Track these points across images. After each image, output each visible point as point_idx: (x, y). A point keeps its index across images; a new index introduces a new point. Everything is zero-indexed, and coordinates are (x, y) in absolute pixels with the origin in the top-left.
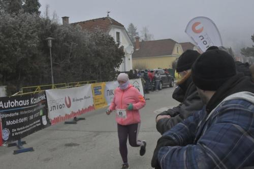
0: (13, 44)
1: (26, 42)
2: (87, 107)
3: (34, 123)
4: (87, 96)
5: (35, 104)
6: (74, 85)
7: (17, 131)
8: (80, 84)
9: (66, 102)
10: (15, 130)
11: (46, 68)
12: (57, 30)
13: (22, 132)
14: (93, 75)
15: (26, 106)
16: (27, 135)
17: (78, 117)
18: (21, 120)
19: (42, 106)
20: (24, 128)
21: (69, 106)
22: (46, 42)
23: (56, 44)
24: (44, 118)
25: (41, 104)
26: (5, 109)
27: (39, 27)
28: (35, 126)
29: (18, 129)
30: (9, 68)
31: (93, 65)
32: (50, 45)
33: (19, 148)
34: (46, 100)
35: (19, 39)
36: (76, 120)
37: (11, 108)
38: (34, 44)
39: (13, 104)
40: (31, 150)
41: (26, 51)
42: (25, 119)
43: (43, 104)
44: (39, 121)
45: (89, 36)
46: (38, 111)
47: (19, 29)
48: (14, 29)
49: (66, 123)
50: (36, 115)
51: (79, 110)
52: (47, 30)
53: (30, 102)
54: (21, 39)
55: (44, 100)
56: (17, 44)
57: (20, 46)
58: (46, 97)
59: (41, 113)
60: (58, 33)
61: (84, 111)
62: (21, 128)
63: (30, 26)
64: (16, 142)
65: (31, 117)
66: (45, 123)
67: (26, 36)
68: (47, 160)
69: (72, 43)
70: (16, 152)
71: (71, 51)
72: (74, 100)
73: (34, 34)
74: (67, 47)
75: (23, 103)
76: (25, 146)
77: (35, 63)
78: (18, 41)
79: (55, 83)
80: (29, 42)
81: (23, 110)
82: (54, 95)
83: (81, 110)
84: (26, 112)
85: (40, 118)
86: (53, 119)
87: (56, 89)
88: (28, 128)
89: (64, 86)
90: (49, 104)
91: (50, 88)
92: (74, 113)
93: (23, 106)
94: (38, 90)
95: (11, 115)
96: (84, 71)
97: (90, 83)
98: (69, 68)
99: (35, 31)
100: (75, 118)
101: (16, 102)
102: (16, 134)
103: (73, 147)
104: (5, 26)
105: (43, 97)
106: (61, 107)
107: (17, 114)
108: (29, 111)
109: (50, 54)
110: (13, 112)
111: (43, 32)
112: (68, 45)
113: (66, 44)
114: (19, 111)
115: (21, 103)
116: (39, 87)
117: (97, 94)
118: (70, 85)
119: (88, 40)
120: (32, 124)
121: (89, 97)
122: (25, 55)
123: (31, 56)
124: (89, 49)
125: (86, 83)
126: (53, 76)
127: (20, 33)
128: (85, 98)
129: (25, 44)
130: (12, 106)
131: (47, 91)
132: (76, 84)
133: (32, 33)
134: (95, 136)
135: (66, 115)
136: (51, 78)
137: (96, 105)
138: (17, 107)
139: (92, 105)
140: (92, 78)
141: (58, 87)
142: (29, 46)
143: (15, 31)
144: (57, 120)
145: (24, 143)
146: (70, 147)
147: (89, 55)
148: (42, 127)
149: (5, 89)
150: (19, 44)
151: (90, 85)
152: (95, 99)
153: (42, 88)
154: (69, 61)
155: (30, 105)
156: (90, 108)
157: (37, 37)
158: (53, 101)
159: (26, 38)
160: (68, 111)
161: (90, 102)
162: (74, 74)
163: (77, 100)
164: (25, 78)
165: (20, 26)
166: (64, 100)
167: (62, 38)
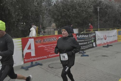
0: (82, 11)
1: (88, 9)
2: (114, 41)
3: (90, 45)
4: (114, 35)
5: (91, 37)
6: (108, 30)
7: (83, 48)
8: (112, 29)
9: (104, 37)
10: (82, 47)
11: (96, 21)
12: (102, 3)
13: (84, 48)
14: (119, 25)
15: (87, 37)
16: (86, 50)
17: (109, 44)
18: (85, 43)
19: (93, 38)
20: (85, 46)
21: (105, 39)
22: (96, 9)
23: (101, 10)
24: (94, 43)
25: (93, 37)
26: (79, 38)
27: (93, 2)
28: (90, 46)
29: (83, 47)
30: (80, 21)
31: (119, 20)
32: (98, 10)
33: (83, 54)
34: (95, 36)
35: (85, 8)
36: (108, 46)
37: (81, 38)
38: (91, 10)
39: (82, 36)
40: (88, 56)
41: (87, 13)
42: (86, 43)
43: (94, 37)
44: (92, 44)
45: (118, 5)
46: (92, 40)
47: (85, 4)
48: (83, 4)
49: (104, 47)
50: (91, 42)
51: (110, 41)
52: (97, 3)
53: (89, 36)
54: (86, 8)
55: (94, 36)
56: (84, 10)
57: (85, 12)
58: (95, 34)
59: (93, 41)
60: (102, 5)
61: (112, 42)
62: (84, 47)
63: (90, 2)
64: (82, 52)
65: (89, 43)
66: (94, 45)
67: (88, 7)
68: (94, 60)
69: (109, 9)
70: (82, 56)
71: (108, 13)
72: (108, 37)
73: (91, 6)
74: (107, 11)
75: (86, 36)
76: (85, 54)
77: (91, 19)
78: (84, 9)
79: (100, 28)
80: (89, 9)
81: (86, 39)
82: (99, 34)
83: (111, 41)
84: (87, 40)
85: (92, 43)
86: (98, 44)
87: (100, 31)
88: (87, 47)
89: (104, 30)
90: (96, 38)
91: (97, 30)
92: (107, 43)
93: (86, 38)
94: (92, 31)
95: (81, 41)
96: (114, 23)
97: (117, 29)
98: (107, 22)
99: (92, 4)
100: (108, 45)
101: (83, 36)
102: (82, 48)
103: (106, 57)
104: (79, 3)
105: (94, 34)
106: (102, 39)
107: (83, 41)
108: (88, 40)
109: (98, 15)
110: (82, 40)
111: (95, 4)
112: (107, 10)
113: (106, 10)
114: (84, 39)
115: (85, 36)
116: (92, 30)
117: (119, 35)
118: (107, 29)
119: (117, 7)
120: (89, 45)
121: (115, 36)
122: (87, 15)
123: (89, 15)
124: (118, 12)
125: (115, 29)
126: (99, 25)
127: (85, 5)
128: (114, 36)
129: (87, 10)
130: (82, 37)
131: (96, 32)
132: (110, 29)
133: (90, 5)
134: (116, 54)
135: (104, 43)
136: (98, 26)
137: (119, 40)
138: (83, 38)
139: (116, 40)
140: (118, 26)
141: (101, 30)
142: (89, 11)
143: (83, 5)
144: (100, 45)
145: (85, 53)
146: (104, 57)
147: (117, 15)
148: (93, 47)
149: (78, 30)
150: (85, 10)
151: (117, 30)
152: (118, 37)
153: (94, 30)
154: (107, 18)
155: (88, 37)
156: (116, 41)
157: (93, 7)
158: (98, 36)
159: (87, 8)
160: (105, 41)
161: (116, 38)
162: (109, 24)
163: (110, 37)
164: (86, 25)
165: (85, 2)
166: (103, 36)
167: (104, 7)
